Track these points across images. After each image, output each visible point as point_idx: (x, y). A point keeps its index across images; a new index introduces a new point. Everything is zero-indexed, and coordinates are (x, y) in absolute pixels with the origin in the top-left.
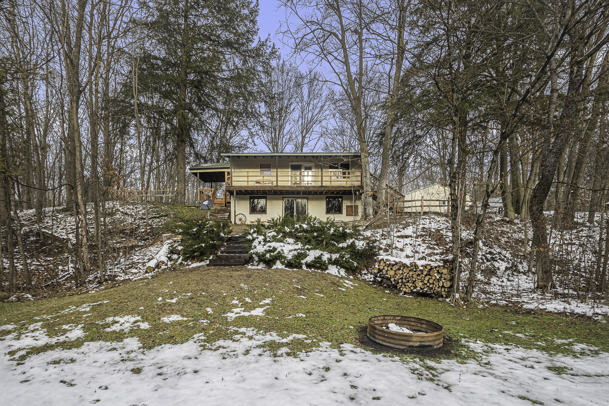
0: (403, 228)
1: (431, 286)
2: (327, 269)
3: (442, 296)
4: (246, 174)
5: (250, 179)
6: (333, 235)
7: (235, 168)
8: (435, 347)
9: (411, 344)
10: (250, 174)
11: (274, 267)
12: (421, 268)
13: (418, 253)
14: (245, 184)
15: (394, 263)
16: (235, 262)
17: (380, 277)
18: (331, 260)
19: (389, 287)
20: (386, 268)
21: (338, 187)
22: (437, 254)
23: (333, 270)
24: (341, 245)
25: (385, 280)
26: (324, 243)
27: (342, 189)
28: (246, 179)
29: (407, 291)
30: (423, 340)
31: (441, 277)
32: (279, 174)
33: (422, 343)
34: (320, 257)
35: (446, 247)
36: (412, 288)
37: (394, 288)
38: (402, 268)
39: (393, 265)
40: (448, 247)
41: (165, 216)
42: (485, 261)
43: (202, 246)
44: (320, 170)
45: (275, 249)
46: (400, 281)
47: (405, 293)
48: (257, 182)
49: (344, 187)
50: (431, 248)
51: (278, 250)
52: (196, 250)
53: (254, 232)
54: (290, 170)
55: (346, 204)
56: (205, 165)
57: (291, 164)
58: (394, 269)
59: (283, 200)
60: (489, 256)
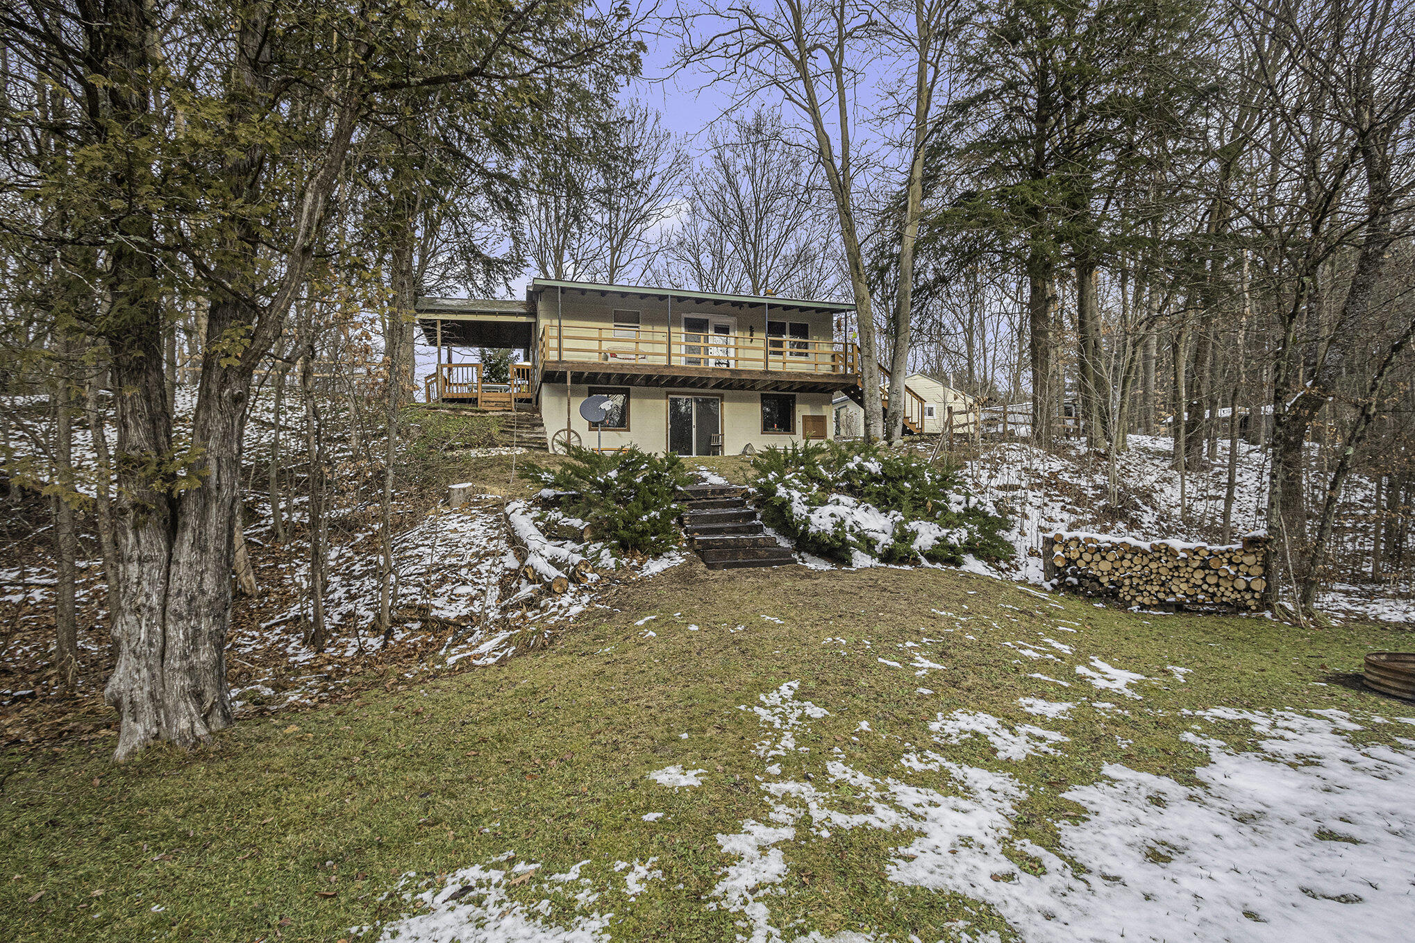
1: (1211, 590)
3: (1247, 608)
12: (1183, 555)
15: (1109, 545)
17: (1074, 574)
19: (1100, 595)
20: (1087, 557)
21: (800, 375)
25: (1087, 583)
26: (929, 504)
27: (809, 379)
29: (1147, 601)
31: (1238, 571)
36: (1161, 596)
37: (1111, 596)
38: (1129, 556)
39: (1108, 550)
44: (747, 334)
46: (1127, 582)
47: (1143, 606)
48: (612, 355)
49: (811, 375)
54: (683, 330)
55: (802, 411)
57: (684, 316)
58: (1110, 557)
59: (667, 398)
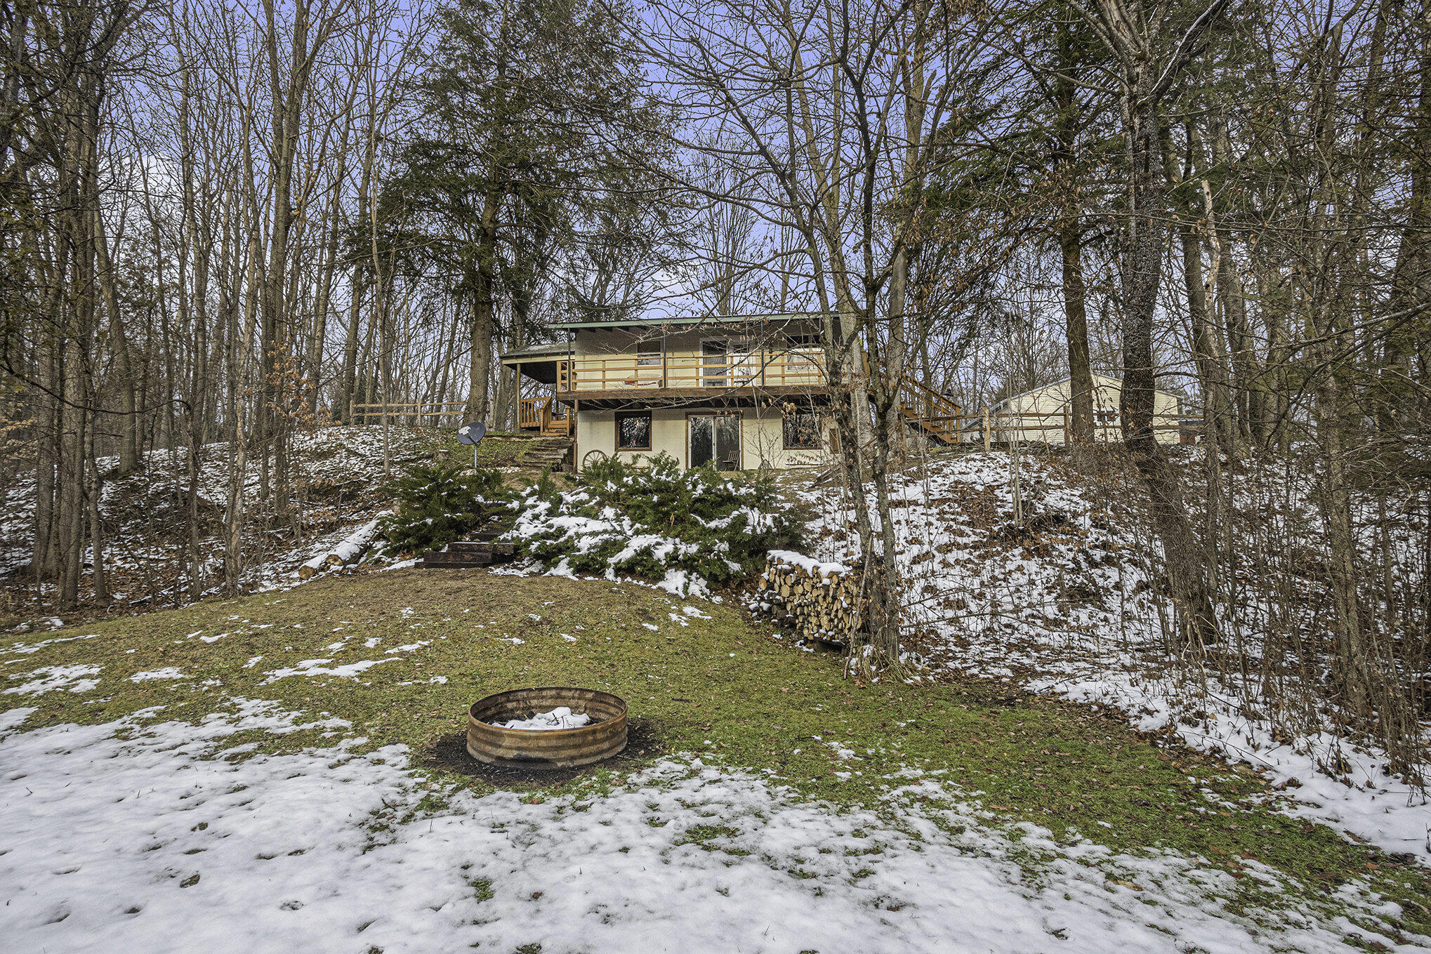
0: (906, 484)
1: (840, 626)
2: (661, 577)
4: (600, 366)
5: (609, 375)
6: (698, 500)
7: (584, 354)
8: (559, 765)
9: (500, 752)
10: (609, 365)
11: (553, 571)
12: (826, 581)
13: (921, 543)
14: (598, 387)
16: (474, 560)
17: (768, 599)
18: (676, 558)
19: (782, 625)
20: (778, 580)
22: (966, 546)
23: (674, 581)
24: (713, 524)
25: (775, 610)
26: (672, 517)
28: (599, 375)
29: (807, 635)
30: (524, 744)
31: (852, 604)
32: (669, 363)
33: (524, 753)
34: (647, 552)
35: (991, 531)
36: (816, 629)
37: (790, 626)
38: (802, 581)
39: (787, 573)
40: (996, 529)
41: (428, 457)
42: (1084, 565)
43: (425, 524)
44: (766, 352)
45: (561, 531)
46: (799, 611)
47: (806, 641)
48: (629, 382)
50: (954, 532)
51: (568, 534)
52: (411, 532)
53: (531, 494)
54: (701, 354)
55: (828, 425)
56: (536, 348)
57: (702, 340)
58: (789, 581)
59: (687, 418)
60: (1098, 555)
